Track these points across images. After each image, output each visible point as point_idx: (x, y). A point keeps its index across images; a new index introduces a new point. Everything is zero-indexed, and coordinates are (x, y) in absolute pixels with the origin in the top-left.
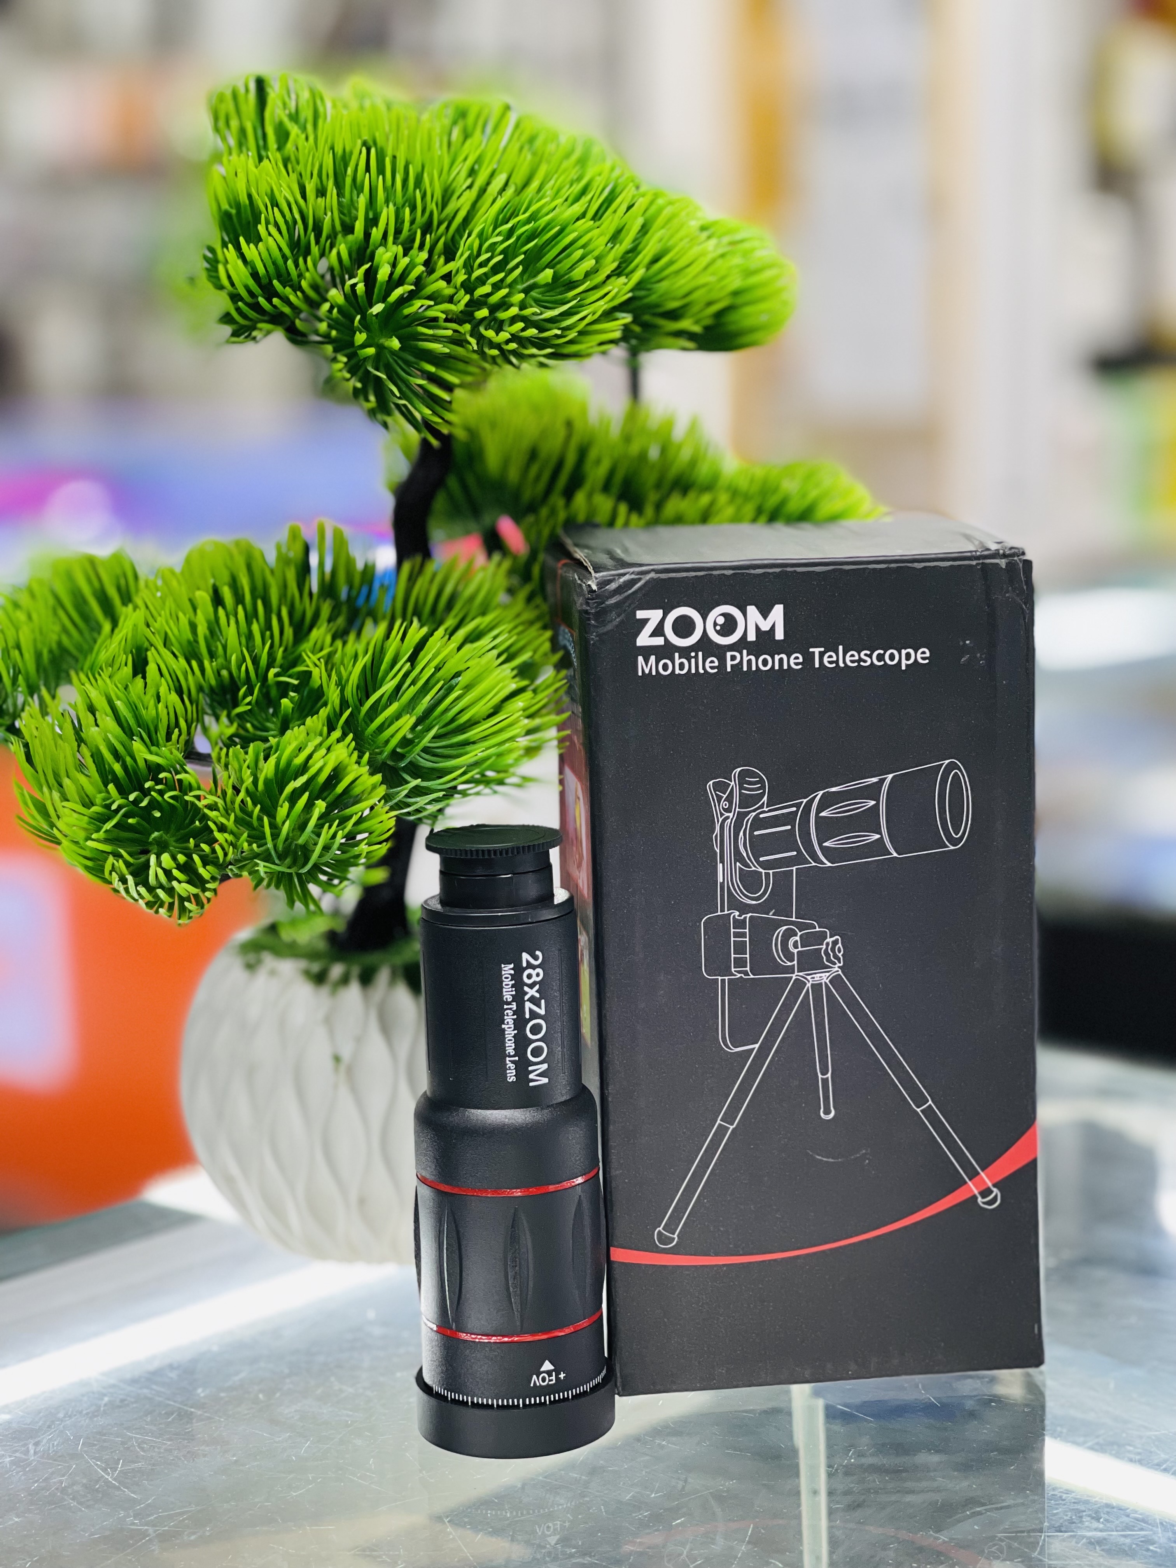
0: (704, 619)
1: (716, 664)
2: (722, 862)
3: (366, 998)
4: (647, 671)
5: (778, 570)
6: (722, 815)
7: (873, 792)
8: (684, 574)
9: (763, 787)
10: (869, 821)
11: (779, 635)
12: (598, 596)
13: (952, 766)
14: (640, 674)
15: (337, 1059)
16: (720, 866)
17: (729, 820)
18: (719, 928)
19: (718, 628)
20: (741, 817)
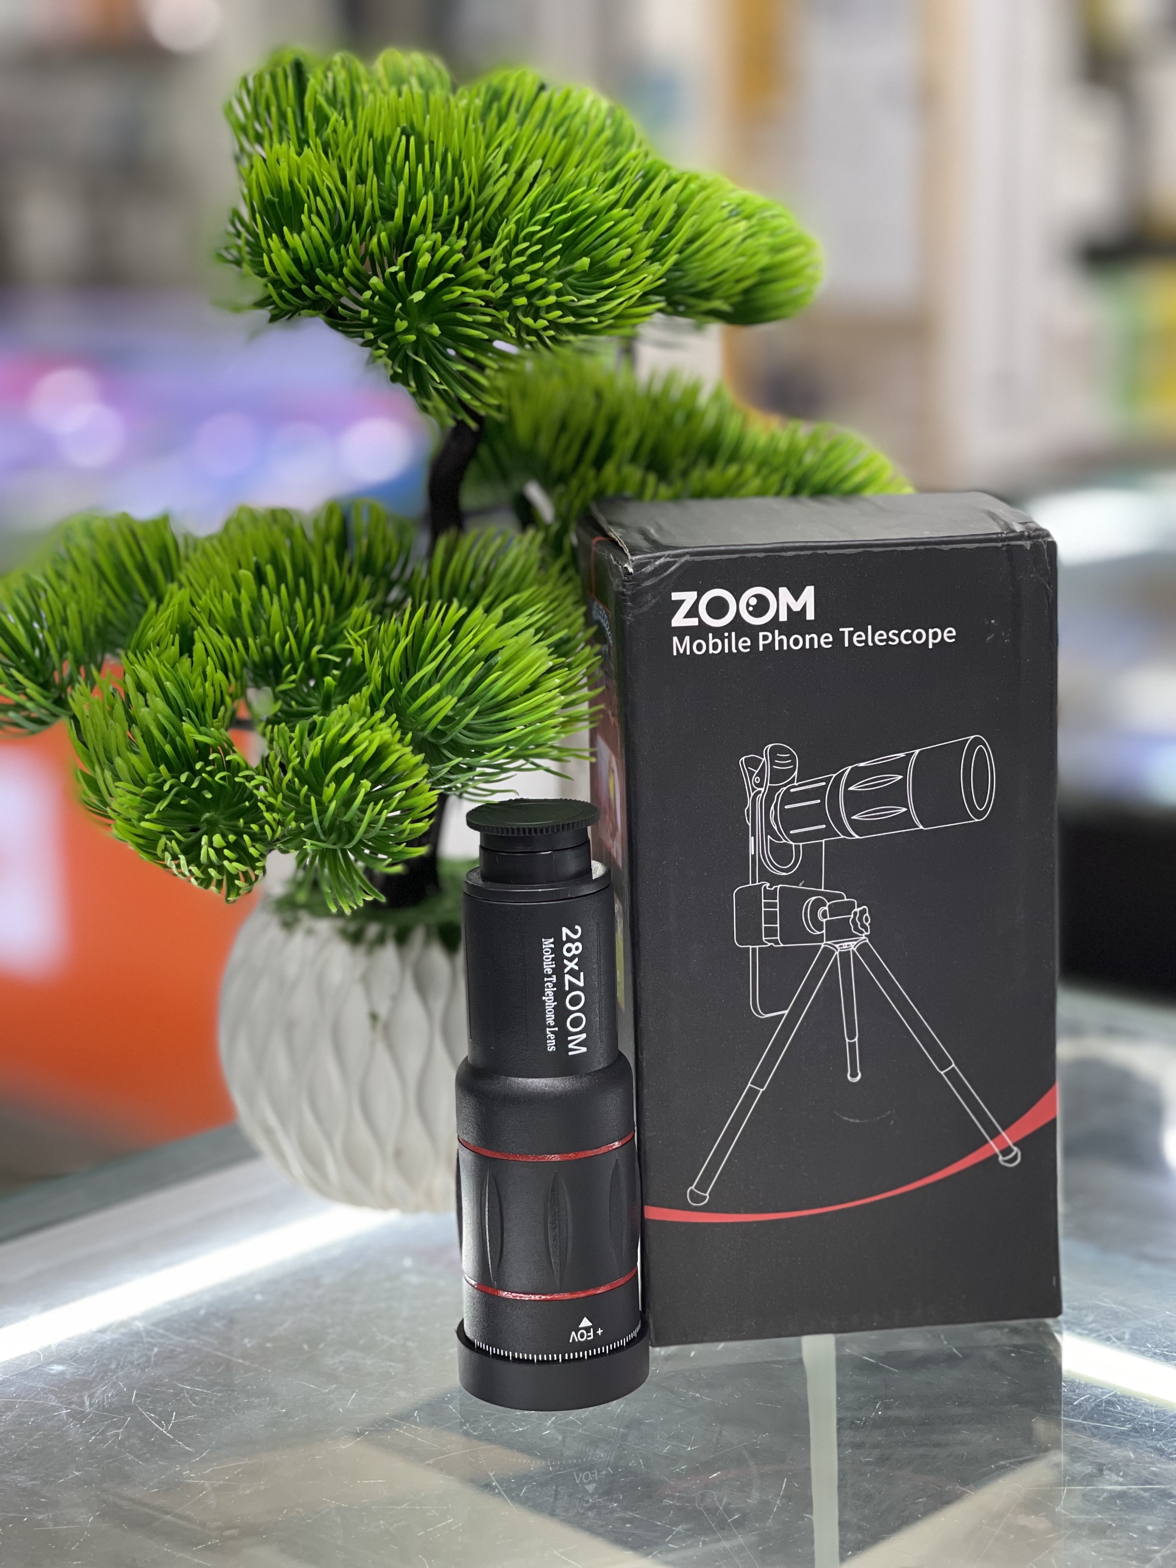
0: (738, 601)
1: (749, 644)
2: (754, 835)
3: (402, 958)
4: (681, 651)
5: (809, 552)
6: (753, 789)
7: (900, 767)
8: (718, 557)
9: (794, 763)
10: (895, 795)
11: (810, 615)
12: (634, 579)
13: (976, 742)
14: (675, 654)
15: (374, 1017)
16: (752, 839)
17: (761, 795)
18: (751, 899)
19: (751, 609)
20: (772, 791)
